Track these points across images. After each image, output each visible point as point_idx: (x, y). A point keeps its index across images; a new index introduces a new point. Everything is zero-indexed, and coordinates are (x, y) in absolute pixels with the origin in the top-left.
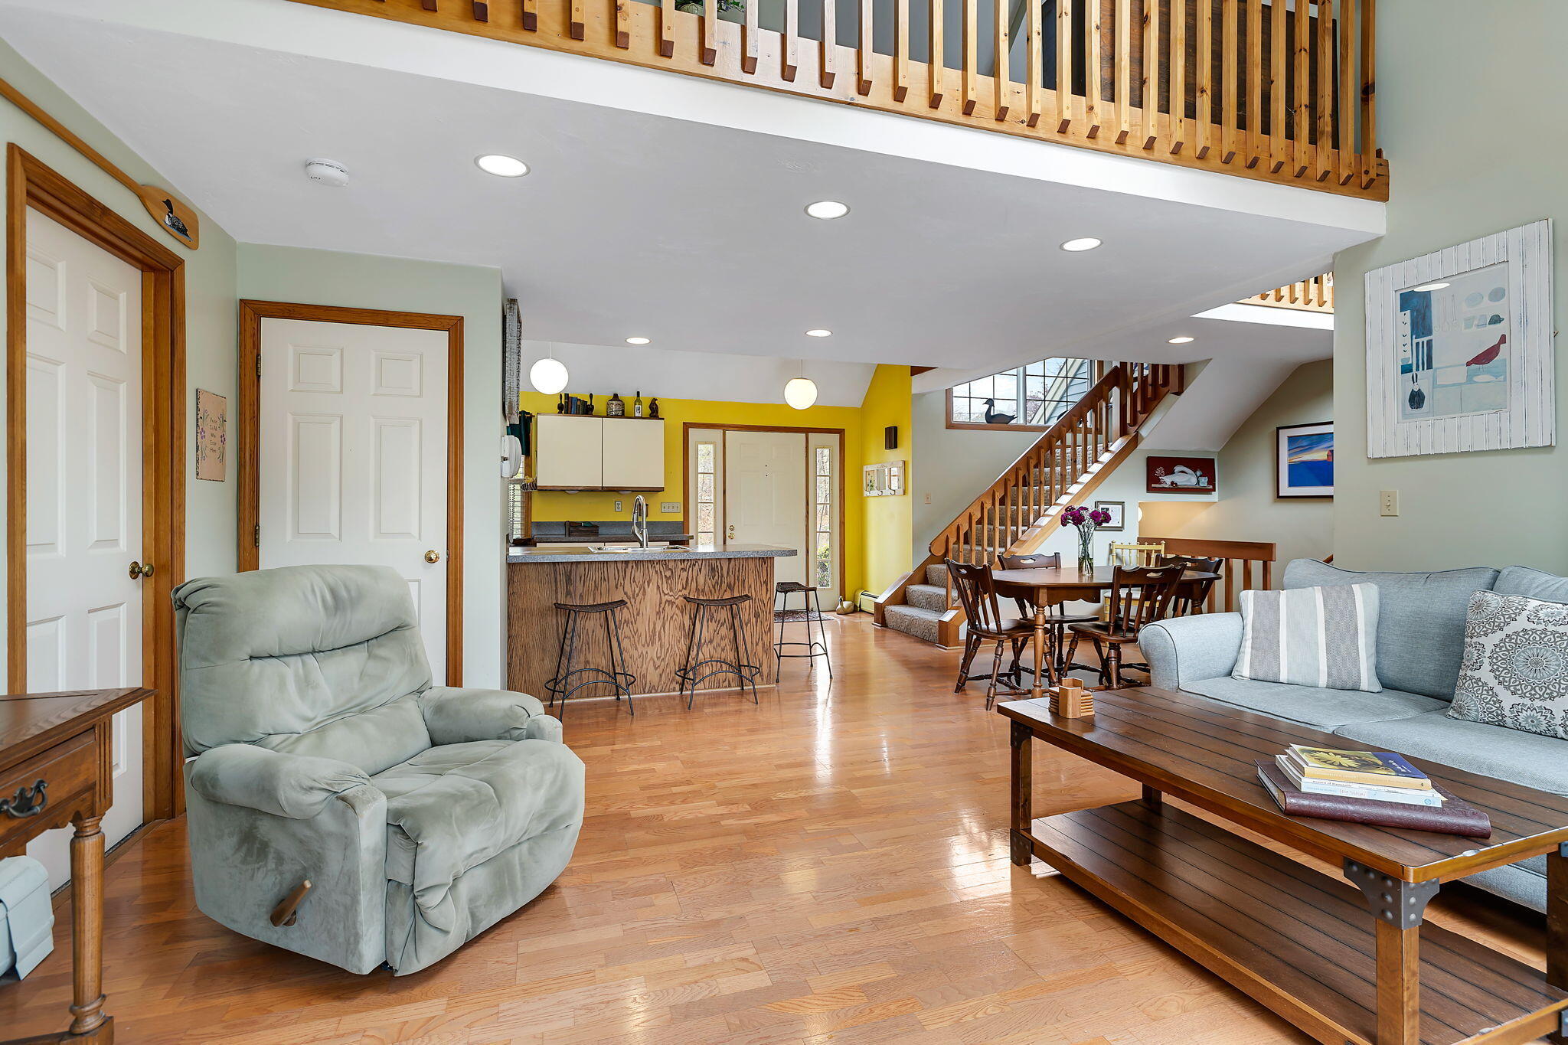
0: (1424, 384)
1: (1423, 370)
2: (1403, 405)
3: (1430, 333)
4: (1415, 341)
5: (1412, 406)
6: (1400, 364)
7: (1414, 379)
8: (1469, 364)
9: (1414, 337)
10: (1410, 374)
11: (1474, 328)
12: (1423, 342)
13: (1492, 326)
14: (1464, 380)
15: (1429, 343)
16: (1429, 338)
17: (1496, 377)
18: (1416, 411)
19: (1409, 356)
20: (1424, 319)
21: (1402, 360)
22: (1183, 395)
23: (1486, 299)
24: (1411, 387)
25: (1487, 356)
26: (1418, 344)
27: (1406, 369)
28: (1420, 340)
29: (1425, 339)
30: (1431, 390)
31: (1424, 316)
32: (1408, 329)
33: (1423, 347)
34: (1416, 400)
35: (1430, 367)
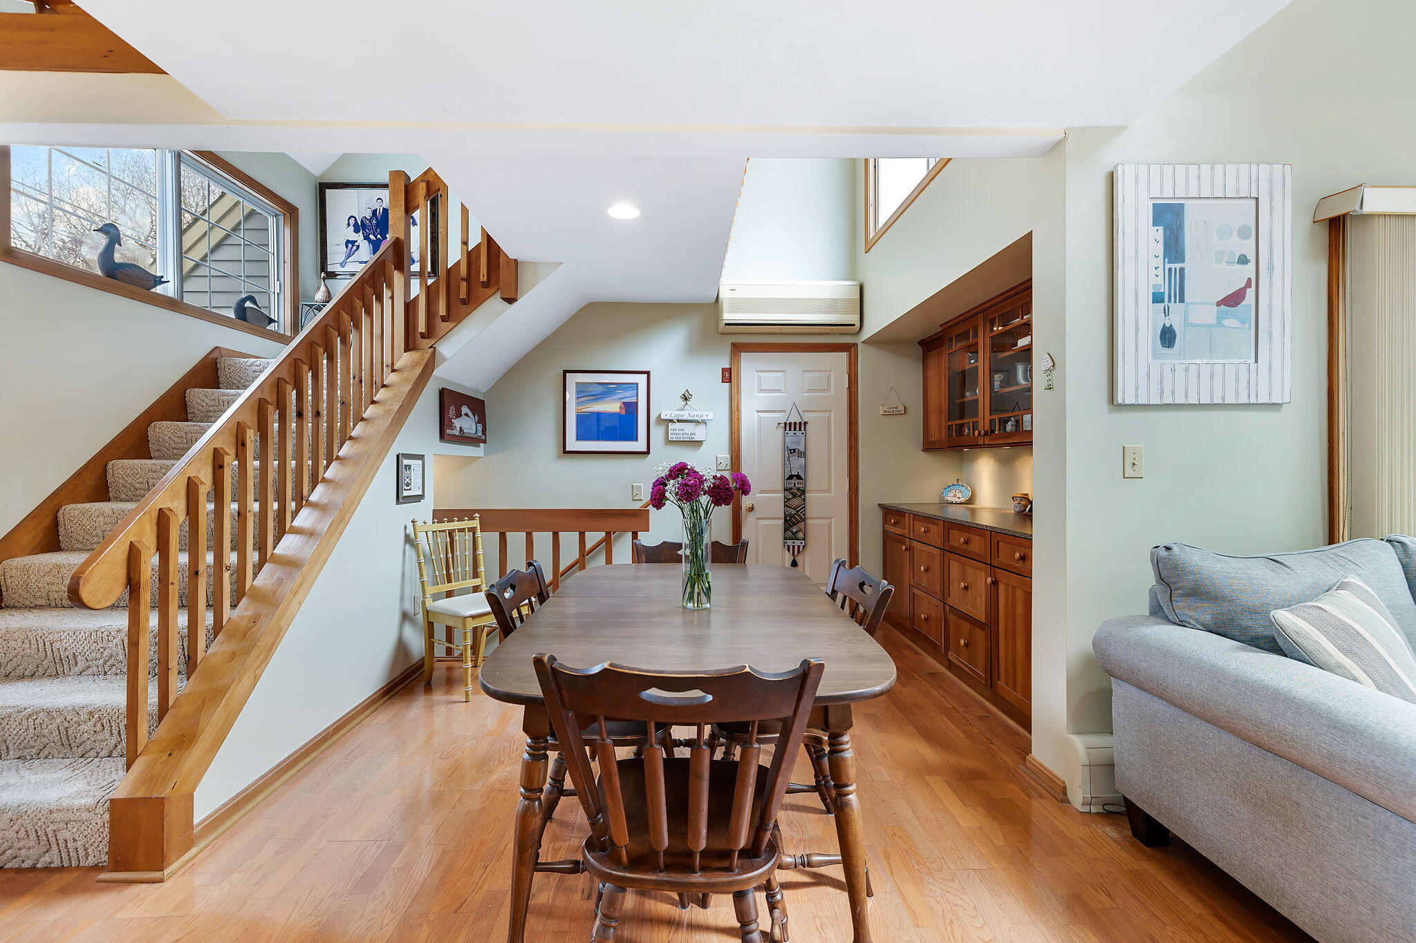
0: (1175, 321)
1: (1175, 302)
2: (1154, 342)
3: (1183, 261)
4: (1168, 266)
5: (1163, 345)
6: (1151, 291)
7: (1166, 312)
8: (1219, 304)
9: (1167, 260)
10: (1161, 306)
11: (1224, 265)
12: (1175, 269)
13: (1240, 266)
14: (1214, 322)
15: (1182, 270)
16: (1181, 265)
17: (1243, 323)
18: (1166, 350)
19: (1160, 282)
20: (1177, 241)
21: (1153, 285)
22: (516, 304)
23: (1235, 233)
24: (1162, 321)
25: (1234, 299)
26: (1170, 270)
27: (1158, 298)
28: (1173, 266)
29: (1178, 266)
30: (1183, 327)
31: (1177, 237)
32: (1161, 252)
33: (1175, 274)
34: (1167, 337)
35: (1182, 300)
